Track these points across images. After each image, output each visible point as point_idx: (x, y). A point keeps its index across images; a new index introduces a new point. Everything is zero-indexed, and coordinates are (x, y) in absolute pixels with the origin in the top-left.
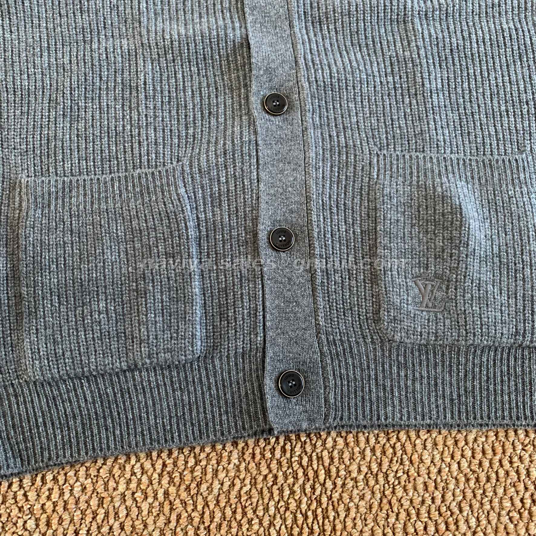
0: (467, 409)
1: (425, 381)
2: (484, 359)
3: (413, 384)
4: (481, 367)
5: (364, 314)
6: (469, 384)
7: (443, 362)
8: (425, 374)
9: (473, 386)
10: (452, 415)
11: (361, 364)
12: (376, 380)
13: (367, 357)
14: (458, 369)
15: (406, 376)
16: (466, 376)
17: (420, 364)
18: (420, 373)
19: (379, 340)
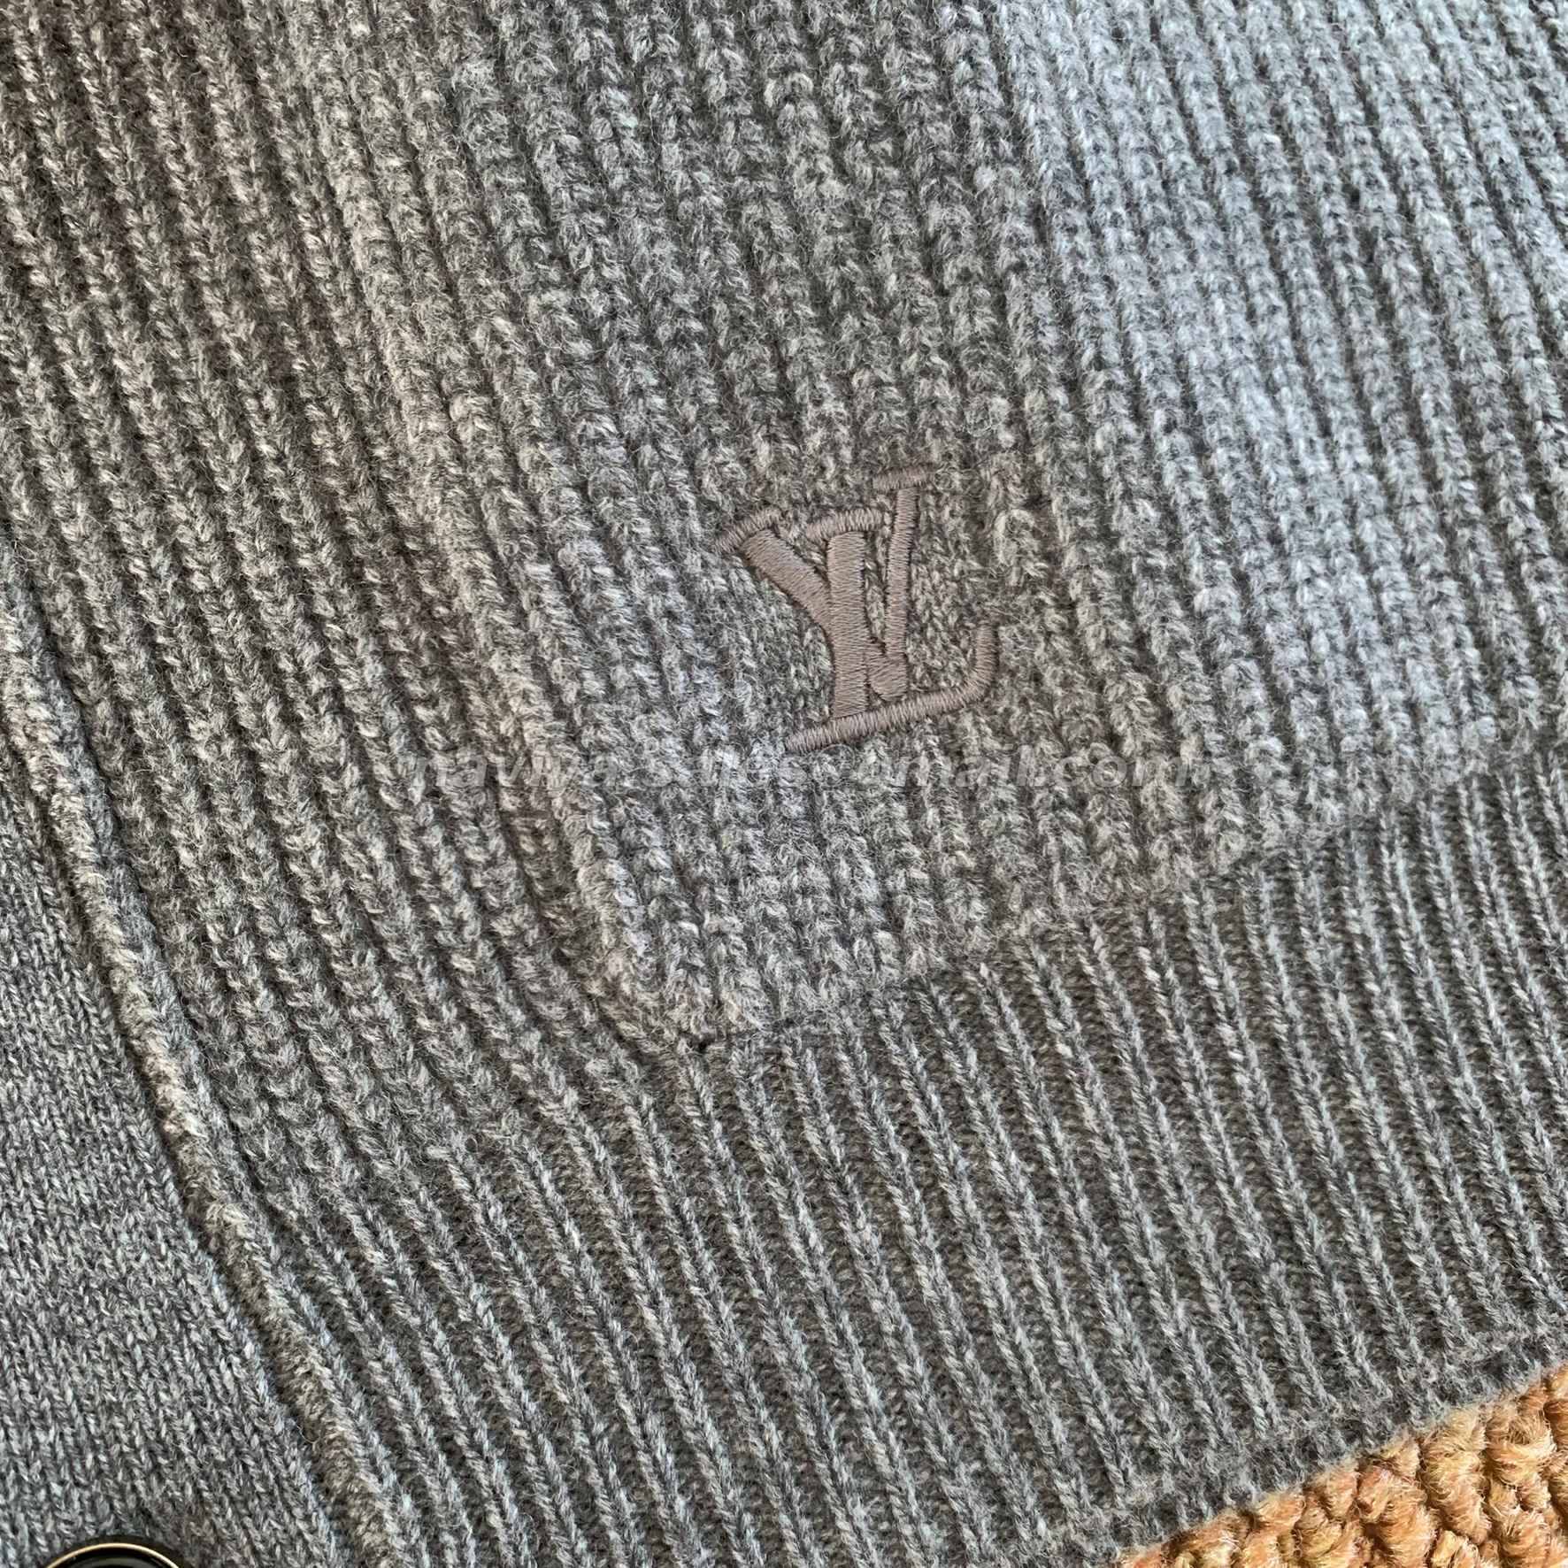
0: (1360, 1297)
1: (1030, 1222)
2: (1363, 919)
3: (958, 1275)
4: (1355, 977)
5: (472, 928)
6: (1320, 1124)
7: (1099, 1038)
8: (1008, 1172)
9: (1352, 1127)
10: (1282, 1380)
11: (561, 1294)
12: (701, 1352)
13: (591, 1223)
14: (1216, 1052)
15: (892, 1238)
16: (1280, 1076)
17: (960, 1116)
18: (980, 1179)
19: (634, 1071)
